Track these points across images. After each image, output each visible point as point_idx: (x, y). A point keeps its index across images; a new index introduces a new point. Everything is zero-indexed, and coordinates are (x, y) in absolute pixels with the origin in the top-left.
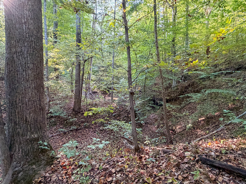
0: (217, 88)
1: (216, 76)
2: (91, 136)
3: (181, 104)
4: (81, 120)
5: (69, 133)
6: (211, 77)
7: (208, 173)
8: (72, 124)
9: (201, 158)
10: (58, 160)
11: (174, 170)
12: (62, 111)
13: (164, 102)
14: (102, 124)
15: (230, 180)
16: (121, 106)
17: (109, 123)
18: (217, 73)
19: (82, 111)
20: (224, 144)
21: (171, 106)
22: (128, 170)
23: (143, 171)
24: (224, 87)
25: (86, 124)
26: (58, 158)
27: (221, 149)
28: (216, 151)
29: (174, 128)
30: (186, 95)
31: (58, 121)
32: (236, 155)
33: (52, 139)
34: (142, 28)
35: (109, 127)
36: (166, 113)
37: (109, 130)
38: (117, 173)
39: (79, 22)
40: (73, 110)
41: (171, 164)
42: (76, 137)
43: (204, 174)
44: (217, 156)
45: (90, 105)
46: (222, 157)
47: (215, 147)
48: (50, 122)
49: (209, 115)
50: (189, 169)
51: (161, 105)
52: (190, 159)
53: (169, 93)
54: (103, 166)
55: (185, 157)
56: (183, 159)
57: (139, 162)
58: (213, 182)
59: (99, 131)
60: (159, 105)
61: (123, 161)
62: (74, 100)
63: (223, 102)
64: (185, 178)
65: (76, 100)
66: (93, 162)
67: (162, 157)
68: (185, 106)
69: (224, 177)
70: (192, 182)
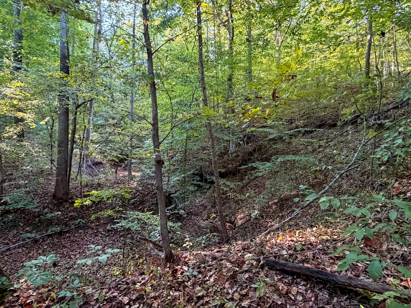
0: (293, 154)
1: (291, 135)
2: (88, 243)
3: (243, 179)
4: (70, 214)
5: (44, 241)
6: (284, 138)
7: (278, 283)
8: (50, 223)
9: (267, 261)
10: (15, 295)
11: (227, 285)
12: (30, 199)
13: (216, 177)
14: (111, 220)
15: (306, 291)
16: (145, 186)
17: (123, 216)
18: (292, 131)
19: (72, 198)
20: (301, 236)
21: (228, 183)
22: (153, 294)
23: (177, 293)
24: (302, 152)
25: (79, 220)
26: (15, 291)
27: (296, 244)
28: (290, 248)
29: (233, 219)
30: (250, 165)
31: (21, 218)
32: (315, 251)
33: (7, 255)
34: (180, 56)
35: (123, 223)
36: (219, 195)
37: (122, 229)
38: (132, 303)
39: (65, 36)
40: (54, 196)
41: (224, 275)
42: (59, 247)
43: (271, 286)
44: (291, 255)
45: (87, 186)
46: (296, 257)
47: (288, 242)
48: (4, 222)
49: (282, 196)
50: (251, 280)
51: (212, 182)
52: (252, 265)
53: (225, 162)
54: (108, 295)
55: (244, 262)
56: (241, 266)
57: (171, 279)
58: (285, 297)
59: (104, 233)
60: (209, 182)
61: (143, 281)
62: (55, 179)
63: (302, 175)
64: (244, 296)
65: (60, 178)
66: (89, 290)
67: (210, 266)
68: (249, 183)
69: (299, 286)
70: (253, 300)
